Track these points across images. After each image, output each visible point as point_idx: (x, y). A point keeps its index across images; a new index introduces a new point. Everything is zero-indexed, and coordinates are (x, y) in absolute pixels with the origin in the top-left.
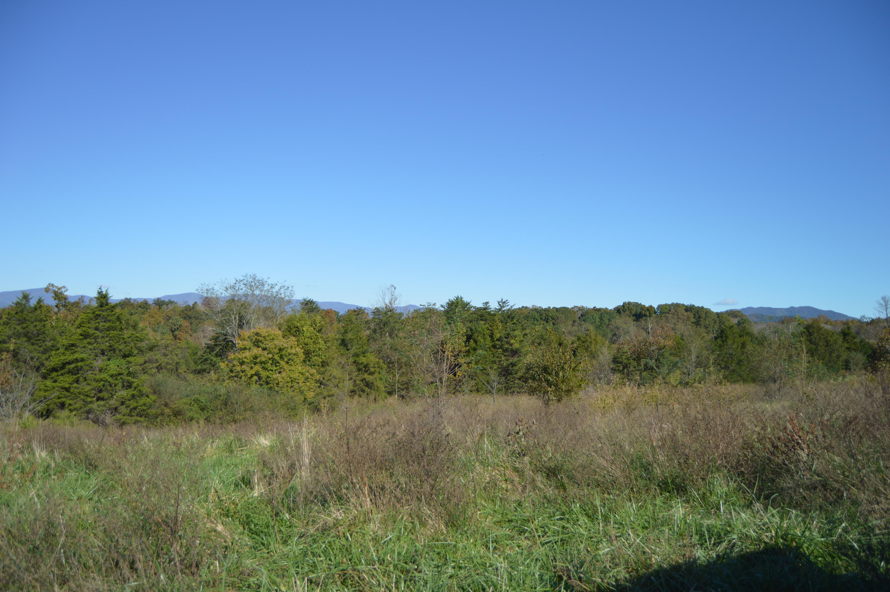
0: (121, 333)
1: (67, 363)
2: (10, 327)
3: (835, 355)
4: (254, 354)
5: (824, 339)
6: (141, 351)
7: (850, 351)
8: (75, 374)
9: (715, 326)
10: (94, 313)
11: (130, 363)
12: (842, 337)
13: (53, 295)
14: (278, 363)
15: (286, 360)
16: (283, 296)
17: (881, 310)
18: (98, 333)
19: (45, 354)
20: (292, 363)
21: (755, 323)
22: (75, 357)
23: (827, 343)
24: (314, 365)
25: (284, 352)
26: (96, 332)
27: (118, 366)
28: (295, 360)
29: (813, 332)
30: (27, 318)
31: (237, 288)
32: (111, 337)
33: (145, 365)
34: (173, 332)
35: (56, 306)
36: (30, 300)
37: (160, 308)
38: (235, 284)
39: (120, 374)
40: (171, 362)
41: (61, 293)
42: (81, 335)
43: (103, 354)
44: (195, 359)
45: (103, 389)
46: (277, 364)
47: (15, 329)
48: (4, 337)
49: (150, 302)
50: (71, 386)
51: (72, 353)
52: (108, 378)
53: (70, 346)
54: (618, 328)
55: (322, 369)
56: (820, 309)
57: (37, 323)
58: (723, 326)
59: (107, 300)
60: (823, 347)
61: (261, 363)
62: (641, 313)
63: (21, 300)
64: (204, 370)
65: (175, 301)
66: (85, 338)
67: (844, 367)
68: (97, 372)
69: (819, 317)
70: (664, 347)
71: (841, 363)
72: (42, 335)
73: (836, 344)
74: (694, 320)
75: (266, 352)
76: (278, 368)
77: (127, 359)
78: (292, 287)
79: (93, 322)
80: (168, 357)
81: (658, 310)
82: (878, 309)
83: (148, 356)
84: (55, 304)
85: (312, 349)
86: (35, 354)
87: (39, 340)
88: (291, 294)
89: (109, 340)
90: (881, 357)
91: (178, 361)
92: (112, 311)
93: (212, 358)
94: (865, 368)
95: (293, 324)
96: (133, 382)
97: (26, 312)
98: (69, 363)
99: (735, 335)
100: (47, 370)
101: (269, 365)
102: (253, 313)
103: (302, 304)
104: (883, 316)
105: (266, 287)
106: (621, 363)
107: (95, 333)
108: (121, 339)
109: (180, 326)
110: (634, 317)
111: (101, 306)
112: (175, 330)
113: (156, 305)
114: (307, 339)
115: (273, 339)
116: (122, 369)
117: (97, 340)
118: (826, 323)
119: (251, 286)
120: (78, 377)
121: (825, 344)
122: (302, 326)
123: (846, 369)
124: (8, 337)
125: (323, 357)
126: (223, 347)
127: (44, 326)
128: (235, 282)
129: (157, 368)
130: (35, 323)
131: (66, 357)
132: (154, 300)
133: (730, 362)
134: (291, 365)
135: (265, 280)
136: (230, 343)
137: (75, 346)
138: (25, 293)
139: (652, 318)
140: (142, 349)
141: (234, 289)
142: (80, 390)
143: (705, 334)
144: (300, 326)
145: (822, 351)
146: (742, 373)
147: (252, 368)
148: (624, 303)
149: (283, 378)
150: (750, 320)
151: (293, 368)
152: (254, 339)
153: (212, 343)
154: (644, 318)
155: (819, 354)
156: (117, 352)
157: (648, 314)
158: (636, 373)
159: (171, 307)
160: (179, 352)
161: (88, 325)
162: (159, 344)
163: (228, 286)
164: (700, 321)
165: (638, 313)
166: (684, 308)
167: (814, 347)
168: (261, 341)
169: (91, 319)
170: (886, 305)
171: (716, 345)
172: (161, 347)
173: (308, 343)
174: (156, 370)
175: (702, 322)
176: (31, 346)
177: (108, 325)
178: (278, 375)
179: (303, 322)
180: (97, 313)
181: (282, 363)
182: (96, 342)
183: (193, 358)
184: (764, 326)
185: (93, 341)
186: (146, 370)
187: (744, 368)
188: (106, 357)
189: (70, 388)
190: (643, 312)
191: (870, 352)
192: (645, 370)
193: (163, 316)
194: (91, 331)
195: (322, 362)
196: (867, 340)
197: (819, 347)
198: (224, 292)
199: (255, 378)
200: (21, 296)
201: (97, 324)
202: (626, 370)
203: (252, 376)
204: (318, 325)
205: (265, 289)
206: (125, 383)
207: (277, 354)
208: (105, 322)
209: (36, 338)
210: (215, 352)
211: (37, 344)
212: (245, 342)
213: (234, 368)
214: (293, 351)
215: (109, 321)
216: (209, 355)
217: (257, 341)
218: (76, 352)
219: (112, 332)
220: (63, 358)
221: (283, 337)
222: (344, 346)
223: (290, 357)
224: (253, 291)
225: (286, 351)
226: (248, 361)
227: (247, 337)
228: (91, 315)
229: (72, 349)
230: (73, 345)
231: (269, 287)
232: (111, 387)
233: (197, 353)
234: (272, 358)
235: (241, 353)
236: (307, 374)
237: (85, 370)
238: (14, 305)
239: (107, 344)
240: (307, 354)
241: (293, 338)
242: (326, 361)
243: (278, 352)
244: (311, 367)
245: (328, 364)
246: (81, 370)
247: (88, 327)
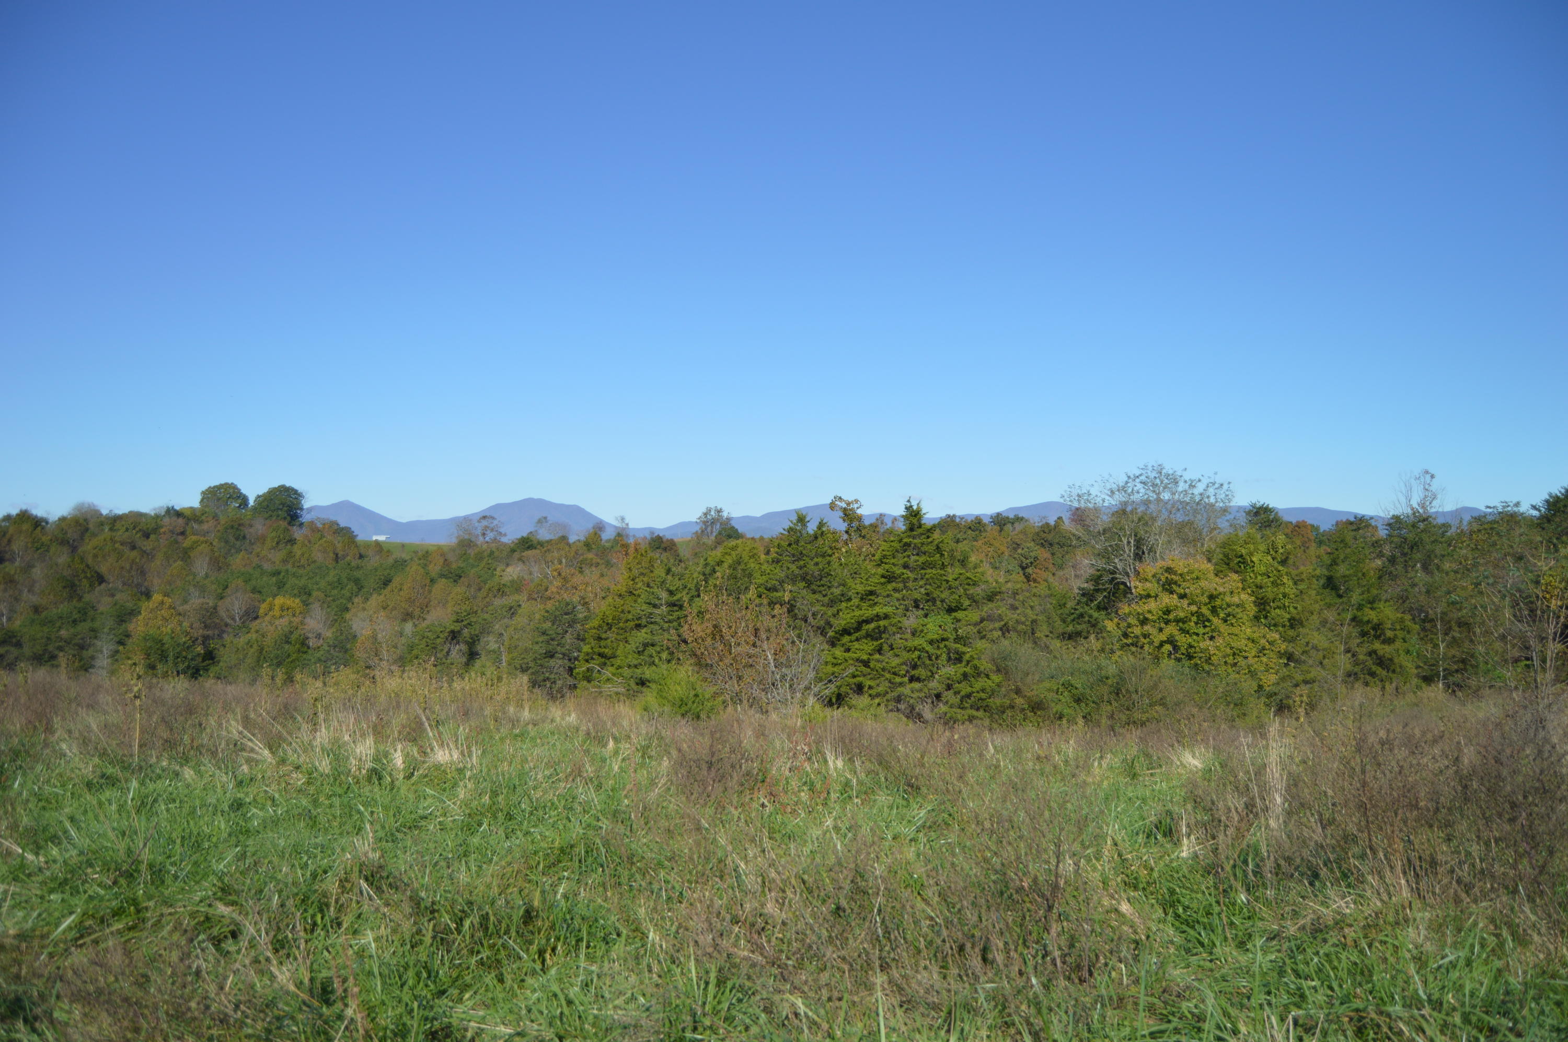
0: (943, 572)
1: (864, 621)
2: (782, 566)
4: (1164, 604)
6: (975, 601)
8: (877, 640)
10: (900, 541)
11: (959, 621)
13: (842, 514)
14: (1208, 620)
15: (1222, 615)
16: (1212, 500)
18: (908, 572)
19: (831, 607)
20: (1234, 621)
22: (875, 612)
24: (1275, 625)
25: (1218, 602)
26: (905, 571)
27: (940, 626)
28: (1239, 616)
30: (804, 552)
31: (1130, 490)
32: (927, 579)
33: (982, 625)
34: (1023, 568)
35: (847, 532)
36: (808, 524)
37: (1002, 529)
38: (1127, 483)
39: (943, 640)
40: (1023, 619)
41: (853, 511)
42: (883, 576)
43: (917, 607)
44: (1062, 614)
45: (918, 663)
46: (1207, 624)
47: (788, 568)
48: (774, 582)
49: (986, 520)
50: (871, 658)
51: (870, 606)
52: (925, 645)
53: (867, 595)
55: (1291, 633)
57: (820, 559)
59: (919, 520)
61: (1178, 621)
63: (795, 524)
64: (1079, 634)
65: (1026, 516)
66: (889, 582)
68: (909, 636)
72: (826, 577)
75: (1185, 602)
76: (1207, 629)
77: (954, 614)
78: (1229, 483)
79: (900, 555)
80: (1018, 612)
83: (986, 609)
84: (845, 529)
85: (1270, 596)
86: (818, 608)
87: (823, 586)
88: (1227, 495)
89: (926, 584)
91: (1035, 617)
92: (928, 537)
93: (1091, 612)
95: (1233, 550)
96: (964, 653)
97: (803, 543)
98: (867, 622)
100: (836, 633)
101: (1192, 624)
102: (1160, 533)
103: (1248, 513)
105: (1182, 486)
107: (903, 574)
108: (944, 583)
109: (1036, 558)
111: (912, 529)
112: (1027, 566)
113: (995, 524)
114: (1259, 577)
115: (1197, 578)
116: (946, 631)
117: (908, 584)
119: (1154, 485)
120: (881, 644)
122: (1251, 554)
124: (780, 581)
125: (1292, 609)
126: (1109, 593)
127: (829, 563)
128: (1126, 479)
129: (1001, 629)
130: (816, 560)
131: (861, 612)
132: (991, 517)
134: (1232, 624)
135: (1179, 473)
136: (1122, 587)
137: (875, 594)
138: (800, 513)
140: (977, 598)
141: (1125, 491)
142: (884, 664)
144: (1247, 554)
147: (1161, 630)
149: (1218, 648)
151: (1235, 630)
152: (1163, 579)
153: (1090, 586)
156: (938, 603)
159: (1019, 527)
160: (1035, 602)
161: (893, 561)
162: (1003, 589)
163: (1114, 487)
168: (1176, 583)
169: (897, 551)
172: (1006, 595)
173: (1263, 585)
174: (1000, 633)
176: (812, 596)
177: (922, 559)
178: (1208, 642)
179: (1252, 547)
180: (905, 540)
181: (1215, 620)
182: (905, 587)
183: (1059, 612)
185: (901, 585)
186: (984, 633)
188: (921, 612)
189: (869, 661)
193: (1007, 543)
194: (898, 571)
195: (1289, 620)
198: (1107, 498)
199: (1168, 647)
200: (794, 518)
201: (906, 559)
203: (1162, 644)
204: (1281, 551)
205: (1180, 489)
206: (952, 655)
207: (1206, 604)
208: (918, 555)
209: (818, 583)
210: (1096, 603)
211: (820, 592)
212: (1148, 585)
213: (1129, 630)
214: (1236, 600)
215: (925, 553)
216: (1087, 608)
217: (1170, 582)
218: (876, 603)
219: (929, 571)
220: (857, 613)
221: (1216, 575)
222: (1332, 589)
223: (1229, 610)
224: (1159, 494)
225: (1222, 600)
226: (1155, 618)
227: (1150, 575)
228: (896, 545)
229: (870, 600)
230: (871, 593)
231: (1187, 486)
232: (930, 660)
233: (1065, 604)
234: (1197, 612)
235: (1141, 603)
236: (1263, 641)
237: (891, 632)
238: (786, 533)
239: (922, 590)
240: (1261, 604)
241: (1235, 577)
242: (1297, 617)
243: (1207, 601)
244: (1269, 628)
245: (1301, 624)
246: (884, 632)
247: (893, 564)
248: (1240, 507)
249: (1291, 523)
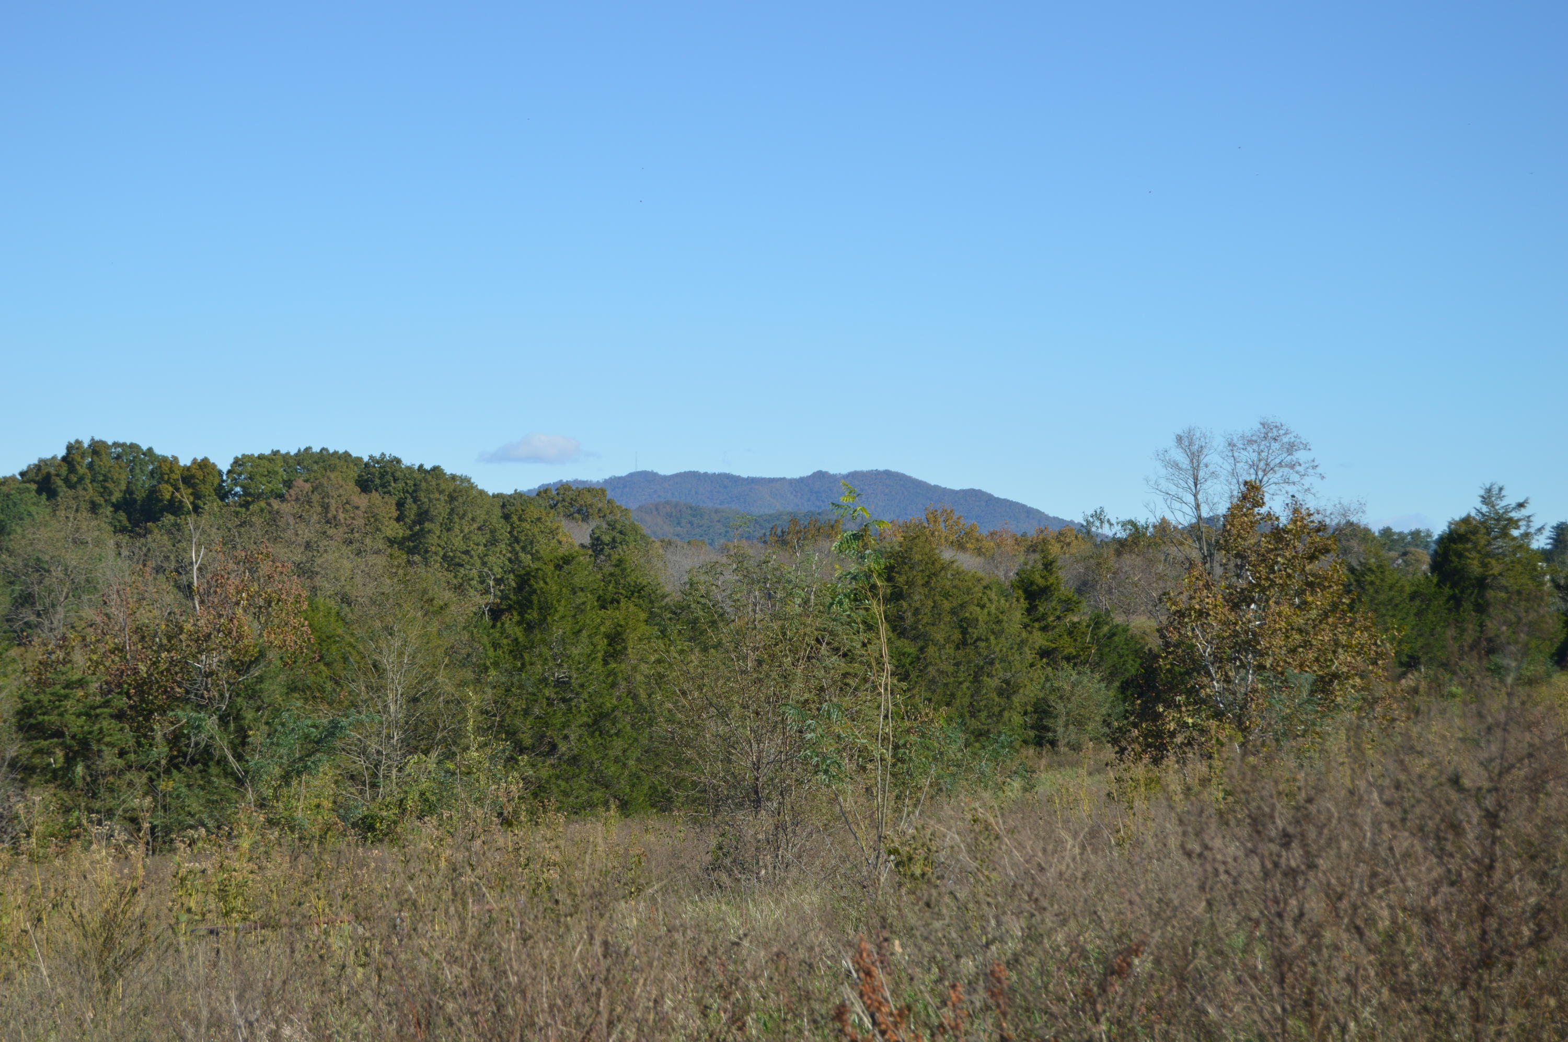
3: (994, 683)
5: (953, 612)
7: (1053, 664)
9: (491, 559)
12: (1024, 604)
17: (1173, 490)
21: (668, 544)
23: (964, 632)
29: (910, 583)
54: (40, 568)
56: (932, 481)
58: (526, 558)
60: (949, 650)
62: (153, 493)
67: (1032, 733)
69: (933, 517)
70: (262, 654)
71: (1017, 719)
73: (997, 635)
74: (398, 530)
81: (235, 482)
82: (1164, 485)
90: (1173, 688)
94: (1116, 739)
99: (581, 598)
104: (1182, 517)
106: (59, 734)
110: (122, 516)
118: (961, 546)
121: (957, 636)
123: (1039, 742)
133: (558, 720)
139: (204, 520)
143: (448, 595)
145: (943, 667)
146: (612, 770)
148: (70, 448)
150: (645, 531)
154: (168, 519)
155: (933, 681)
157: (188, 503)
158: (131, 784)
164: (422, 533)
165: (140, 495)
166: (354, 473)
167: (911, 649)
170: (1195, 470)
171: (496, 646)
175: (433, 539)
184: (708, 556)
187: (618, 744)
190: (166, 492)
191: (1133, 668)
192: (173, 764)
196: (1119, 619)
197: (931, 650)
202: (80, 769)
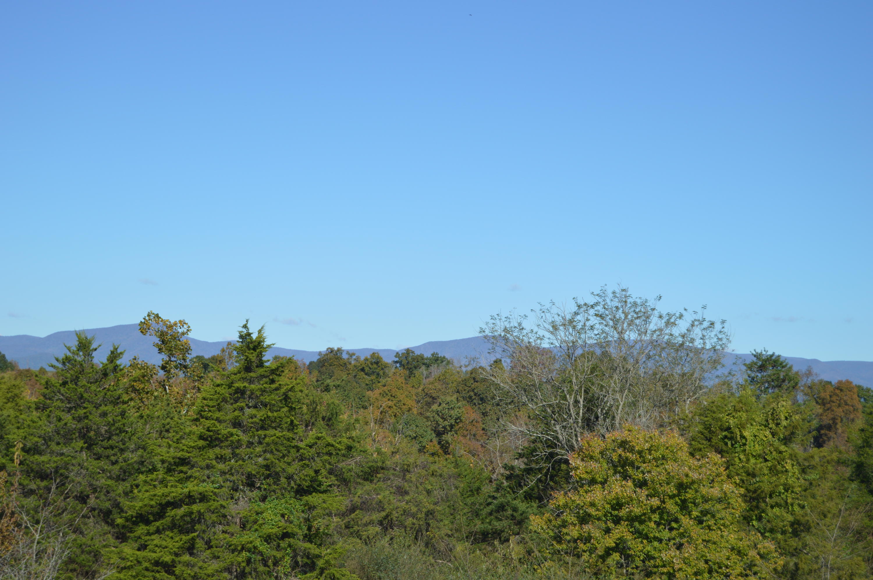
0: (290, 435)
1: (169, 504)
2: (49, 416)
4: (613, 494)
6: (345, 480)
8: (188, 532)
10: (230, 386)
11: (311, 508)
13: (157, 340)
14: (676, 520)
15: (695, 513)
16: (698, 344)
18: (240, 433)
19: (124, 480)
20: (711, 522)
22: (186, 490)
24: (772, 531)
25: (690, 495)
26: (234, 431)
27: (283, 516)
28: (718, 516)
30: (85, 395)
31: (579, 326)
32: (268, 444)
33: (353, 516)
34: (439, 434)
35: (163, 368)
36: (94, 354)
37: (411, 373)
38: (576, 314)
39: (286, 535)
40: (414, 509)
41: (175, 338)
42: (201, 437)
43: (251, 485)
44: (473, 504)
45: (247, 570)
46: (674, 525)
47: (60, 420)
48: (36, 439)
49: (388, 359)
50: (177, 559)
51: (180, 481)
52: (258, 543)
53: (177, 464)
55: (794, 543)
57: (109, 408)
59: (260, 356)
61: (632, 519)
63: (73, 353)
64: (497, 534)
65: (448, 356)
66: (211, 446)
68: (235, 528)
72: (117, 434)
75: (643, 493)
76: (674, 532)
77: (305, 498)
78: (723, 322)
79: (228, 407)
80: (407, 498)
83: (359, 492)
84: (160, 363)
85: (767, 488)
86: (102, 481)
87: (112, 448)
88: (720, 339)
89: (265, 452)
91: (431, 507)
92: (273, 381)
93: (517, 503)
95: (719, 420)
96: (319, 557)
97: (84, 382)
98: (175, 504)
100: (127, 520)
101: (652, 525)
102: (622, 391)
103: (750, 367)
105: (655, 323)
107: (232, 435)
108: (293, 451)
109: (458, 419)
111: (248, 369)
112: (445, 431)
113: (402, 365)
114: (753, 461)
115: (663, 458)
116: (291, 522)
117: (237, 451)
119: (616, 321)
120: (193, 539)
122: (742, 426)
124: (44, 439)
125: (796, 508)
126: (546, 475)
127: (123, 414)
128: (575, 309)
129: (381, 523)
130: (103, 408)
131: (166, 490)
132: (397, 355)
134: (709, 527)
135: (651, 304)
136: (564, 467)
137: (188, 463)
138: (83, 336)
140: (347, 475)
141: (574, 327)
142: (196, 569)
144: (737, 426)
147: (608, 531)
149: (685, 561)
151: (714, 536)
152: (615, 458)
153: (519, 464)
156: (283, 480)
159: (436, 371)
160: (433, 483)
161: (217, 415)
162: (388, 463)
163: (558, 320)
168: (632, 464)
169: (224, 400)
172: (392, 471)
173: (757, 472)
174: (378, 529)
176: (95, 463)
177: (261, 414)
178: (673, 552)
179: (744, 415)
180: (236, 385)
181: (685, 521)
182: (234, 455)
183: (469, 501)
185: (227, 452)
186: (356, 528)
188: (256, 493)
189: (173, 564)
193: (417, 395)
194: (224, 430)
195: (792, 524)
198: (547, 335)
199: (616, 556)
200: (74, 344)
201: (237, 413)
203: (608, 552)
204: (784, 423)
205: (652, 327)
206: (299, 559)
207: (672, 497)
208: (255, 407)
209: (105, 443)
210: (525, 488)
211: (108, 457)
212: (593, 465)
213: (565, 530)
214: (715, 492)
215: (266, 406)
216: (509, 498)
217: (624, 463)
218: (191, 477)
219: (271, 432)
220: (160, 491)
221: (692, 454)
222: (862, 482)
223: (707, 506)
224: (621, 333)
225: (697, 491)
226: (600, 514)
227: (598, 451)
228: (224, 391)
229: (181, 472)
230: (183, 462)
231: (662, 324)
232: (266, 565)
233: (478, 489)
234: (658, 508)
235: (581, 491)
236: (753, 553)
237: (209, 522)
238: (60, 366)
239: (260, 460)
240: (754, 499)
241: (716, 457)
242: (803, 520)
243: (675, 492)
244: (762, 534)
245: (808, 529)
246: (199, 522)
247: (218, 419)
248: (738, 357)
249: (830, 383)
